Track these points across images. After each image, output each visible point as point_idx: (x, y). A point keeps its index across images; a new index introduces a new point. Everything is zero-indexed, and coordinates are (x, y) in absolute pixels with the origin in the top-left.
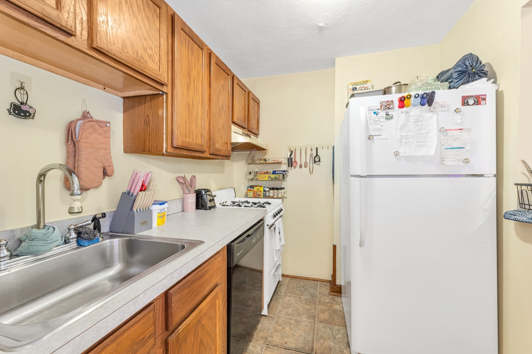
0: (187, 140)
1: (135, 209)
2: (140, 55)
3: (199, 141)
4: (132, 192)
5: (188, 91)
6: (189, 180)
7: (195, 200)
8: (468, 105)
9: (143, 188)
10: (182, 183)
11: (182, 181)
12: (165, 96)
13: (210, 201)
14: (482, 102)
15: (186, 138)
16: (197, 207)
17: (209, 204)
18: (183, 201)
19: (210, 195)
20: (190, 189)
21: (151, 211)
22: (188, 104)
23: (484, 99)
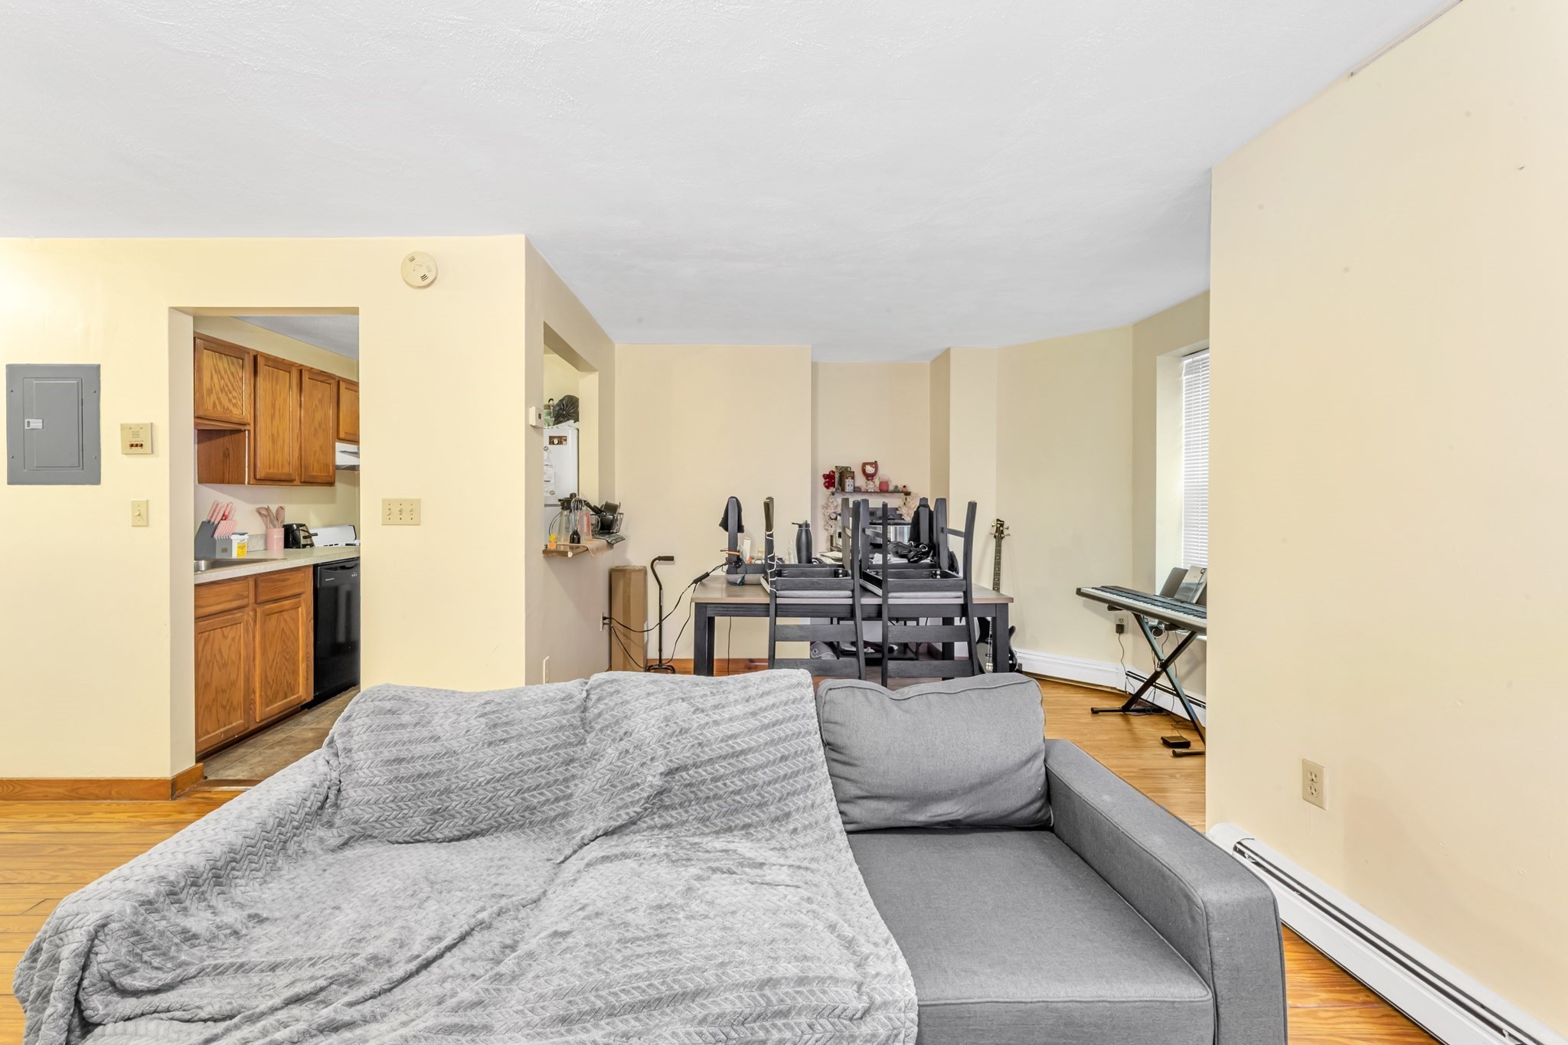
0: (271, 471)
1: (216, 536)
2: (226, 407)
3: (286, 470)
4: (212, 520)
5: (272, 422)
6: (274, 512)
7: (283, 536)
8: (554, 444)
9: (225, 517)
10: (265, 516)
11: (264, 512)
12: (247, 432)
13: (305, 537)
14: (564, 442)
15: (270, 469)
16: (287, 545)
17: (303, 542)
18: (266, 538)
19: (304, 531)
20: (276, 523)
21: (231, 540)
22: (273, 435)
23: (566, 440)
